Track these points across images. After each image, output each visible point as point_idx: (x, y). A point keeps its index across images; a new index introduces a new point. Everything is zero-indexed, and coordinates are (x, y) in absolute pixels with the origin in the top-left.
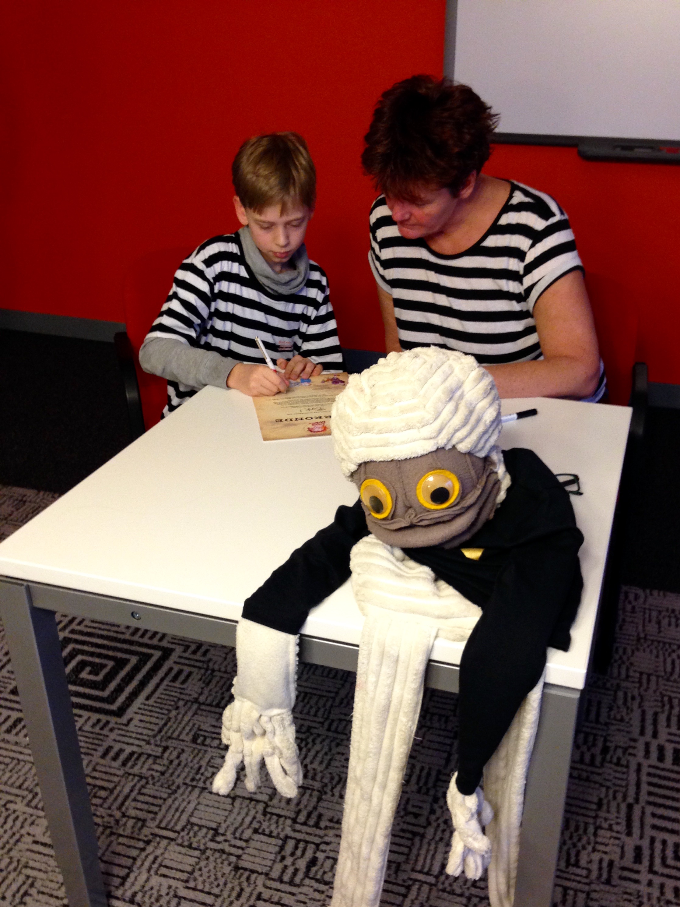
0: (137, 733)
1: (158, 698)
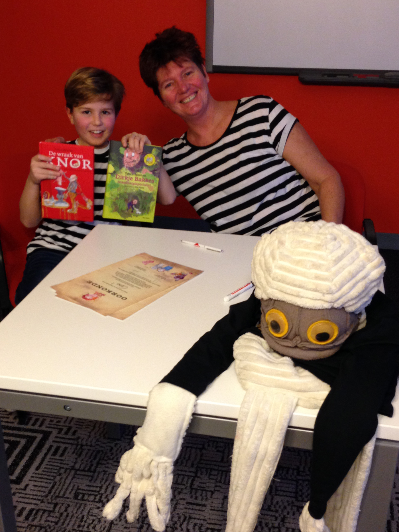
0: (33, 495)
1: (45, 468)
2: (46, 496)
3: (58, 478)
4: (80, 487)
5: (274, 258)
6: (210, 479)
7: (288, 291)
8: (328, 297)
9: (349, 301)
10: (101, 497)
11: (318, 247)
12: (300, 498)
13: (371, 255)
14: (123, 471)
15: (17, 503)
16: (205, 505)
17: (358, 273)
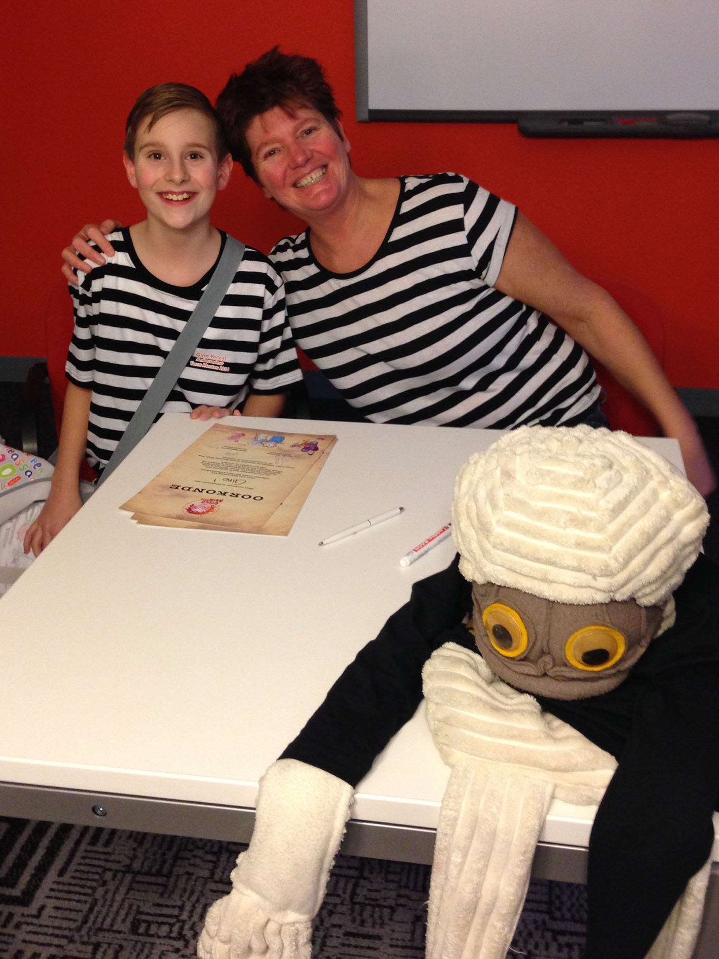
0: (54, 927)
1: (76, 871)
2: (79, 929)
3: (100, 891)
4: (141, 909)
5: (494, 506)
6: (387, 881)
7: (525, 570)
8: (603, 583)
9: (644, 586)
10: (182, 928)
11: (580, 483)
12: (557, 914)
13: (681, 496)
14: (212, 938)
15: (24, 944)
16: (379, 938)
17: (658, 531)
